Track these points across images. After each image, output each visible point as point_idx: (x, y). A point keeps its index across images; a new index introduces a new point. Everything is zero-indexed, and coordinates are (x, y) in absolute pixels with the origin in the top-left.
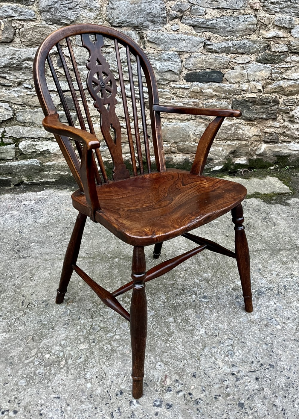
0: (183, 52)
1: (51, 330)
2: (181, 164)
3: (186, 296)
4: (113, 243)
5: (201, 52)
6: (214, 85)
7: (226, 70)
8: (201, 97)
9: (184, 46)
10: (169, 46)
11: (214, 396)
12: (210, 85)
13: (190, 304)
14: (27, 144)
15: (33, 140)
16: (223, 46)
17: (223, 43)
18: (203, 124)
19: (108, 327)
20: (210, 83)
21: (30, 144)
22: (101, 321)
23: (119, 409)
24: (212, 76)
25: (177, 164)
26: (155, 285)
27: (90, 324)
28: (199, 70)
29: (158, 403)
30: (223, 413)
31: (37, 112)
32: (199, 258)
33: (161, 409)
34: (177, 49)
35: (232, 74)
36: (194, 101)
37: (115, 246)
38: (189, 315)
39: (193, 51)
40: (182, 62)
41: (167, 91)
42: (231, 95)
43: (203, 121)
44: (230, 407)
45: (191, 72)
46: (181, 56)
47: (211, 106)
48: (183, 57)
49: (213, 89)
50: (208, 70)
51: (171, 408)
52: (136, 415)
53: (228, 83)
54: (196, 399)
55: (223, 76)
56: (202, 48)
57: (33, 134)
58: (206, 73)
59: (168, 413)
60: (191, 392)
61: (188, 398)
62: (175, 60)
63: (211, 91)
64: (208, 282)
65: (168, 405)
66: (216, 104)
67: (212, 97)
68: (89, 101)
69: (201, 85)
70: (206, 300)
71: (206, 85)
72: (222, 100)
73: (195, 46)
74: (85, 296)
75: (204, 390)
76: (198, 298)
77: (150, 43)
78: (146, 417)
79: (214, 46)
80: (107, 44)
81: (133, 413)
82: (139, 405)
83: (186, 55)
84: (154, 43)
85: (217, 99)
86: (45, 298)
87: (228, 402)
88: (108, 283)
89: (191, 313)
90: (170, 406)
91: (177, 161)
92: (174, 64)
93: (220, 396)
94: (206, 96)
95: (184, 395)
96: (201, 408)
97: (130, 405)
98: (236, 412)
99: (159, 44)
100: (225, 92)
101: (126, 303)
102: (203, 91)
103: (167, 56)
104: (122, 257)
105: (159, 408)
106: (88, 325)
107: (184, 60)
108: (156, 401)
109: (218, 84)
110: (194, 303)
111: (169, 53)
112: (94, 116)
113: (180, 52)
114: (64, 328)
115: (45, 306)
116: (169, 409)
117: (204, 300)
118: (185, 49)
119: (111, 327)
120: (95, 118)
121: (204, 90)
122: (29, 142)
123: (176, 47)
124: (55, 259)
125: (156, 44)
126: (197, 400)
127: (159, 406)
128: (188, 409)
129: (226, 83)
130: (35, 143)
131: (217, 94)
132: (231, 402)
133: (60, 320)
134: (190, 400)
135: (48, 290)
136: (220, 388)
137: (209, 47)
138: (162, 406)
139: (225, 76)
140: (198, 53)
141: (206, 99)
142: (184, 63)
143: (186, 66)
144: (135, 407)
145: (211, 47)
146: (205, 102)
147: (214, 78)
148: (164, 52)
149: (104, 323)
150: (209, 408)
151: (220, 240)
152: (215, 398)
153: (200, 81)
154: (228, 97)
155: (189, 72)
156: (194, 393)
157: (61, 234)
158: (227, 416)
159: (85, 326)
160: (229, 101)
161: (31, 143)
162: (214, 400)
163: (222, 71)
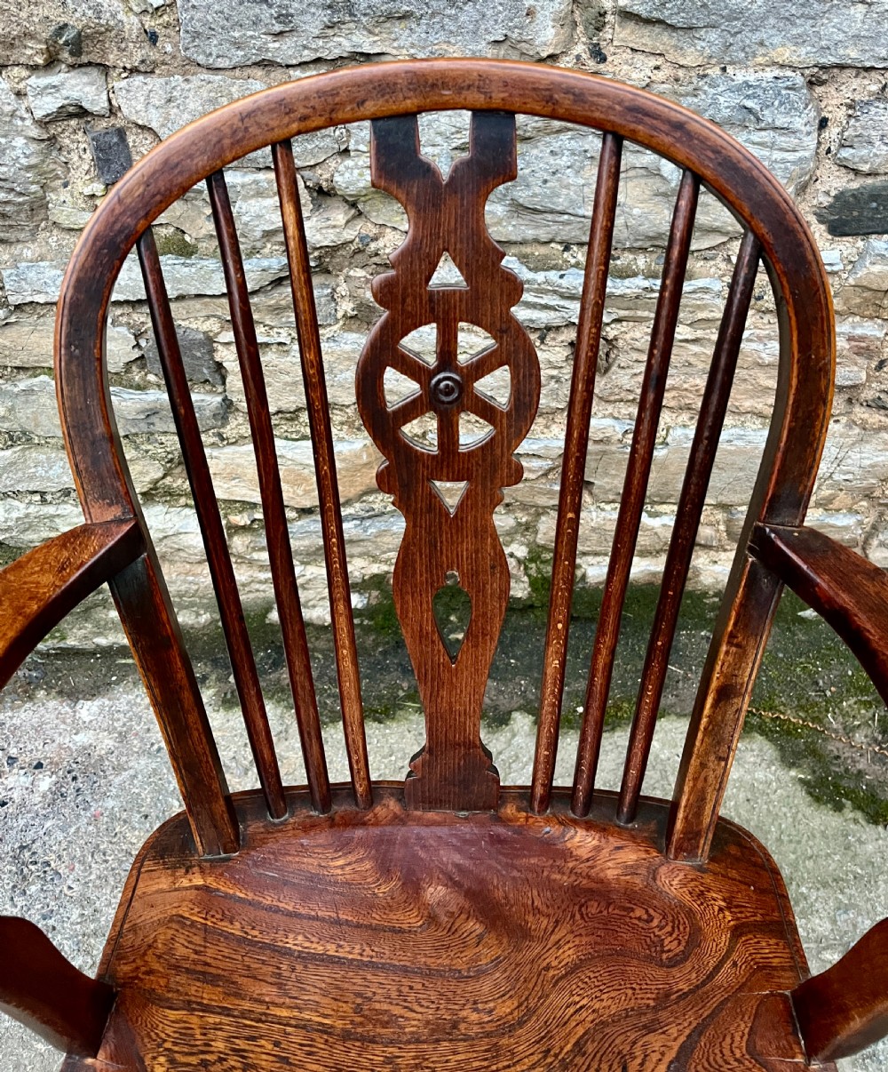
0: (842, 67)
9: (857, 37)
10: (757, 37)
14: (15, 515)
15: (37, 497)
21: (27, 516)
31: (29, 392)
34: (804, 55)
36: (859, 332)
40: (823, 124)
41: (705, 290)
45: (870, 181)
46: (819, 90)
48: (834, 100)
57: (31, 478)
62: (781, 121)
77: (631, 25)
80: (367, 49)
83: (856, 83)
84: (660, 22)
91: (718, 583)
92: (772, 146)
99: (691, 28)
103: (737, 100)
107: (842, 113)
111: (751, 77)
113: (823, 68)
118: (854, 54)
122: (22, 506)
123: (799, 41)
125: (673, 27)
130: (51, 510)
142: (832, 132)
143: (845, 153)
148: (714, 72)
155: (855, 185)
161: (32, 509)
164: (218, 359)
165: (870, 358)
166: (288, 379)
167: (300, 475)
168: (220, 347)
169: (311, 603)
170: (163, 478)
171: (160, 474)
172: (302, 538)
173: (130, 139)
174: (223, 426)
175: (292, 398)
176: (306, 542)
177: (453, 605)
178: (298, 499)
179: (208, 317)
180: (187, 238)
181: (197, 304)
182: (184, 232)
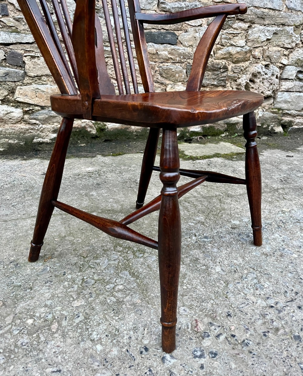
1: (28, 291)
2: (139, 131)
3: (186, 238)
4: (85, 200)
5: (156, 11)
6: (169, 47)
7: (180, 32)
8: (157, 60)
11: (262, 334)
12: (165, 46)
13: (193, 245)
16: (176, 6)
17: (176, 3)
18: (160, 89)
19: (105, 278)
20: (165, 45)
22: (94, 273)
23: (150, 371)
24: (167, 37)
25: (136, 132)
26: (148, 232)
27: (81, 277)
28: (154, 30)
29: (199, 353)
30: (281, 350)
32: (185, 205)
33: (205, 359)
35: (185, 37)
37: (89, 202)
38: (196, 255)
39: (147, 8)
42: (185, 59)
43: (160, 86)
44: (286, 342)
47: (167, 69)
49: (168, 52)
50: (162, 30)
51: (217, 357)
52: (176, 373)
53: (182, 46)
54: (242, 340)
55: (178, 39)
56: (156, 5)
58: (161, 33)
59: (216, 363)
60: (233, 334)
61: (233, 340)
63: (166, 53)
64: (203, 224)
65: (211, 353)
66: (171, 67)
67: (168, 60)
68: (38, 57)
69: (156, 46)
70: (208, 240)
71: (161, 47)
72: (177, 64)
73: (149, 3)
74: (65, 250)
75: (247, 329)
76: (200, 239)
78: (190, 373)
79: (167, 5)
81: (170, 371)
82: (175, 360)
85: (172, 63)
86: (13, 258)
87: (280, 337)
88: (91, 235)
89: (198, 253)
90: (216, 354)
93: (268, 332)
94: (161, 59)
95: (226, 338)
96: (253, 350)
97: (164, 362)
98: (295, 346)
100: (180, 55)
101: (119, 252)
102: (159, 53)
104: (100, 211)
105: (202, 359)
106: (78, 279)
108: (195, 351)
109: (173, 47)
110: (197, 243)
112: (44, 76)
114: (46, 286)
115: (14, 267)
116: (215, 359)
117: (206, 240)
119: (108, 278)
120: (45, 78)
121: (159, 51)
124: (17, 219)
126: (244, 341)
127: (201, 356)
128: (238, 354)
129: (180, 46)
131: (172, 57)
132: (284, 337)
133: (39, 278)
134: (237, 343)
135: (15, 250)
136: (264, 323)
137: (163, 6)
138: (206, 355)
139: (179, 38)
140: (152, 12)
141: (162, 63)
144: (170, 364)
145: (165, 6)
146: (161, 65)
147: (169, 40)
149: (99, 275)
150: (262, 348)
151: (200, 190)
152: (264, 335)
153: (156, 42)
154: (182, 61)
156: (237, 335)
157: (20, 197)
158: (288, 353)
159: (74, 281)
160: (183, 65)
162: (264, 338)
163: (176, 32)
164: (24, 60)
165: (153, 70)
166: (39, 66)
167: (41, 95)
168: (24, 57)
169: (44, 137)
170: (7, 95)
171: (7, 94)
172: (42, 115)
173: (8, 7)
174: (23, 80)
175: (40, 72)
176: (43, 116)
177: (79, 138)
178: (41, 103)
179: (22, 49)
180: (18, 30)
181: (19, 46)
182: (17, 29)
